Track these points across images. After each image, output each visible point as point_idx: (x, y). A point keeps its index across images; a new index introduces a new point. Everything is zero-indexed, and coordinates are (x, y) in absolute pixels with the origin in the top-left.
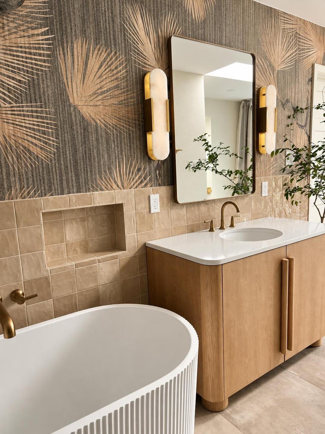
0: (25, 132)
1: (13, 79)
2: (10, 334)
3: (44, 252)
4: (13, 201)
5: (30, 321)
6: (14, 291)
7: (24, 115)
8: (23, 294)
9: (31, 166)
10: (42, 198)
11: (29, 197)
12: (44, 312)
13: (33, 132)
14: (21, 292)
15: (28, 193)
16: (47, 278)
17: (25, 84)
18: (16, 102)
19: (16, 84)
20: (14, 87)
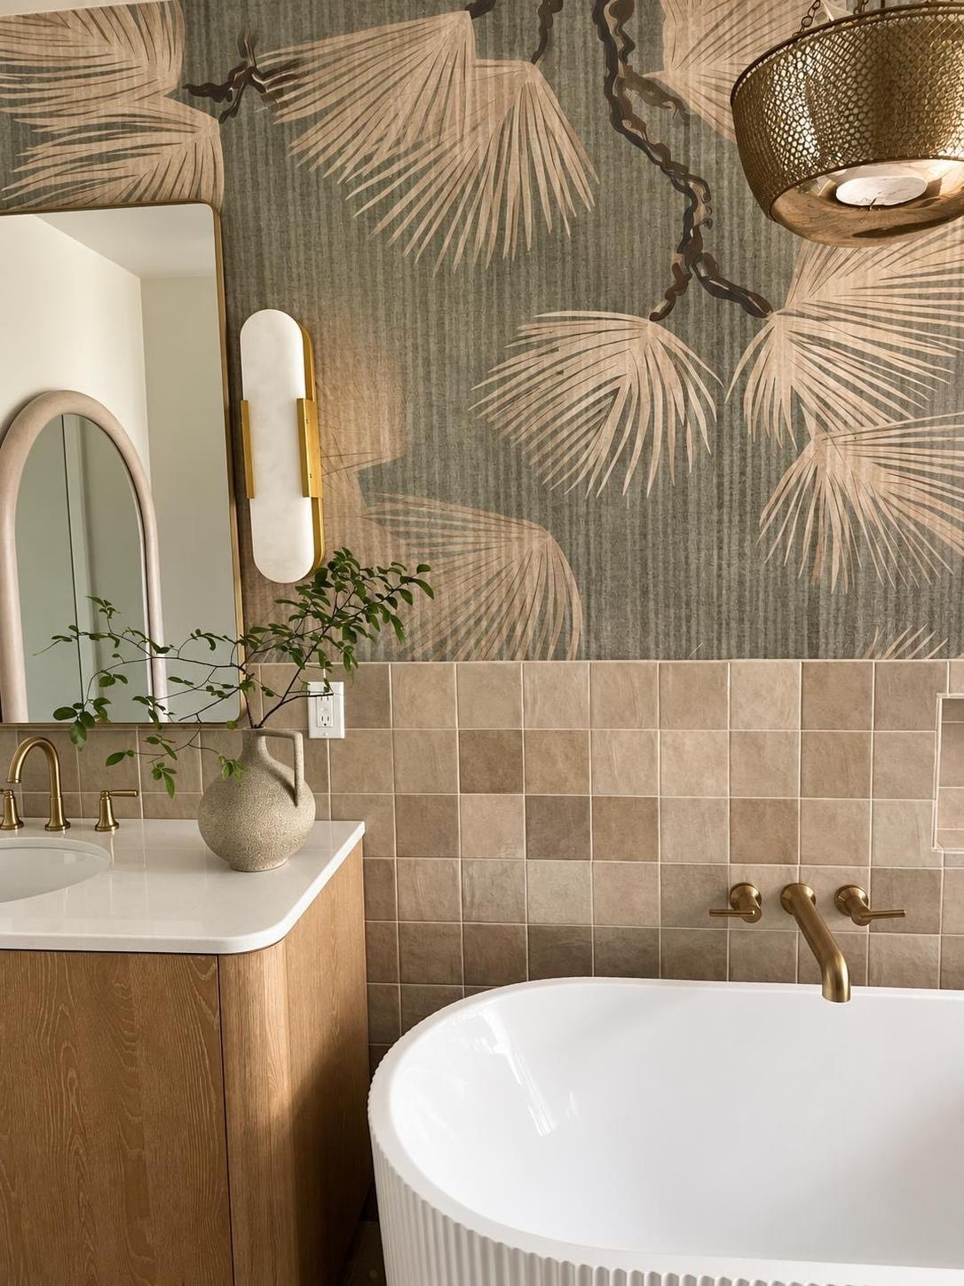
0: (927, 488)
1: (918, 355)
2: (838, 995)
3: (935, 804)
4: (874, 661)
5: (875, 975)
6: (846, 888)
7: (932, 445)
8: (866, 900)
9: (931, 573)
10: (948, 660)
11: (913, 654)
12: (914, 964)
13: (948, 486)
14: (861, 895)
15: (914, 645)
16: (933, 876)
17: (947, 366)
18: (917, 413)
19: (925, 369)
20: (916, 376)
